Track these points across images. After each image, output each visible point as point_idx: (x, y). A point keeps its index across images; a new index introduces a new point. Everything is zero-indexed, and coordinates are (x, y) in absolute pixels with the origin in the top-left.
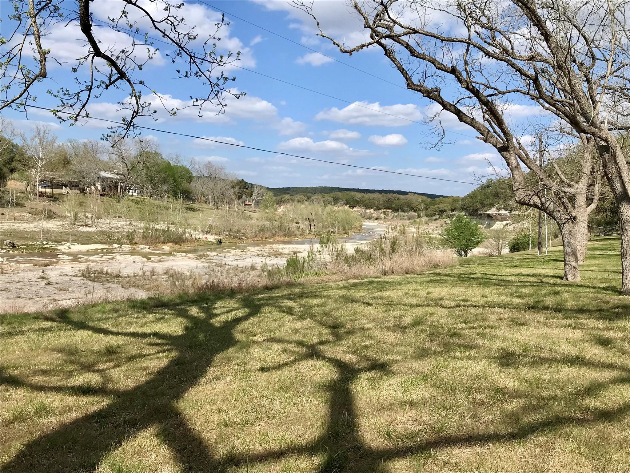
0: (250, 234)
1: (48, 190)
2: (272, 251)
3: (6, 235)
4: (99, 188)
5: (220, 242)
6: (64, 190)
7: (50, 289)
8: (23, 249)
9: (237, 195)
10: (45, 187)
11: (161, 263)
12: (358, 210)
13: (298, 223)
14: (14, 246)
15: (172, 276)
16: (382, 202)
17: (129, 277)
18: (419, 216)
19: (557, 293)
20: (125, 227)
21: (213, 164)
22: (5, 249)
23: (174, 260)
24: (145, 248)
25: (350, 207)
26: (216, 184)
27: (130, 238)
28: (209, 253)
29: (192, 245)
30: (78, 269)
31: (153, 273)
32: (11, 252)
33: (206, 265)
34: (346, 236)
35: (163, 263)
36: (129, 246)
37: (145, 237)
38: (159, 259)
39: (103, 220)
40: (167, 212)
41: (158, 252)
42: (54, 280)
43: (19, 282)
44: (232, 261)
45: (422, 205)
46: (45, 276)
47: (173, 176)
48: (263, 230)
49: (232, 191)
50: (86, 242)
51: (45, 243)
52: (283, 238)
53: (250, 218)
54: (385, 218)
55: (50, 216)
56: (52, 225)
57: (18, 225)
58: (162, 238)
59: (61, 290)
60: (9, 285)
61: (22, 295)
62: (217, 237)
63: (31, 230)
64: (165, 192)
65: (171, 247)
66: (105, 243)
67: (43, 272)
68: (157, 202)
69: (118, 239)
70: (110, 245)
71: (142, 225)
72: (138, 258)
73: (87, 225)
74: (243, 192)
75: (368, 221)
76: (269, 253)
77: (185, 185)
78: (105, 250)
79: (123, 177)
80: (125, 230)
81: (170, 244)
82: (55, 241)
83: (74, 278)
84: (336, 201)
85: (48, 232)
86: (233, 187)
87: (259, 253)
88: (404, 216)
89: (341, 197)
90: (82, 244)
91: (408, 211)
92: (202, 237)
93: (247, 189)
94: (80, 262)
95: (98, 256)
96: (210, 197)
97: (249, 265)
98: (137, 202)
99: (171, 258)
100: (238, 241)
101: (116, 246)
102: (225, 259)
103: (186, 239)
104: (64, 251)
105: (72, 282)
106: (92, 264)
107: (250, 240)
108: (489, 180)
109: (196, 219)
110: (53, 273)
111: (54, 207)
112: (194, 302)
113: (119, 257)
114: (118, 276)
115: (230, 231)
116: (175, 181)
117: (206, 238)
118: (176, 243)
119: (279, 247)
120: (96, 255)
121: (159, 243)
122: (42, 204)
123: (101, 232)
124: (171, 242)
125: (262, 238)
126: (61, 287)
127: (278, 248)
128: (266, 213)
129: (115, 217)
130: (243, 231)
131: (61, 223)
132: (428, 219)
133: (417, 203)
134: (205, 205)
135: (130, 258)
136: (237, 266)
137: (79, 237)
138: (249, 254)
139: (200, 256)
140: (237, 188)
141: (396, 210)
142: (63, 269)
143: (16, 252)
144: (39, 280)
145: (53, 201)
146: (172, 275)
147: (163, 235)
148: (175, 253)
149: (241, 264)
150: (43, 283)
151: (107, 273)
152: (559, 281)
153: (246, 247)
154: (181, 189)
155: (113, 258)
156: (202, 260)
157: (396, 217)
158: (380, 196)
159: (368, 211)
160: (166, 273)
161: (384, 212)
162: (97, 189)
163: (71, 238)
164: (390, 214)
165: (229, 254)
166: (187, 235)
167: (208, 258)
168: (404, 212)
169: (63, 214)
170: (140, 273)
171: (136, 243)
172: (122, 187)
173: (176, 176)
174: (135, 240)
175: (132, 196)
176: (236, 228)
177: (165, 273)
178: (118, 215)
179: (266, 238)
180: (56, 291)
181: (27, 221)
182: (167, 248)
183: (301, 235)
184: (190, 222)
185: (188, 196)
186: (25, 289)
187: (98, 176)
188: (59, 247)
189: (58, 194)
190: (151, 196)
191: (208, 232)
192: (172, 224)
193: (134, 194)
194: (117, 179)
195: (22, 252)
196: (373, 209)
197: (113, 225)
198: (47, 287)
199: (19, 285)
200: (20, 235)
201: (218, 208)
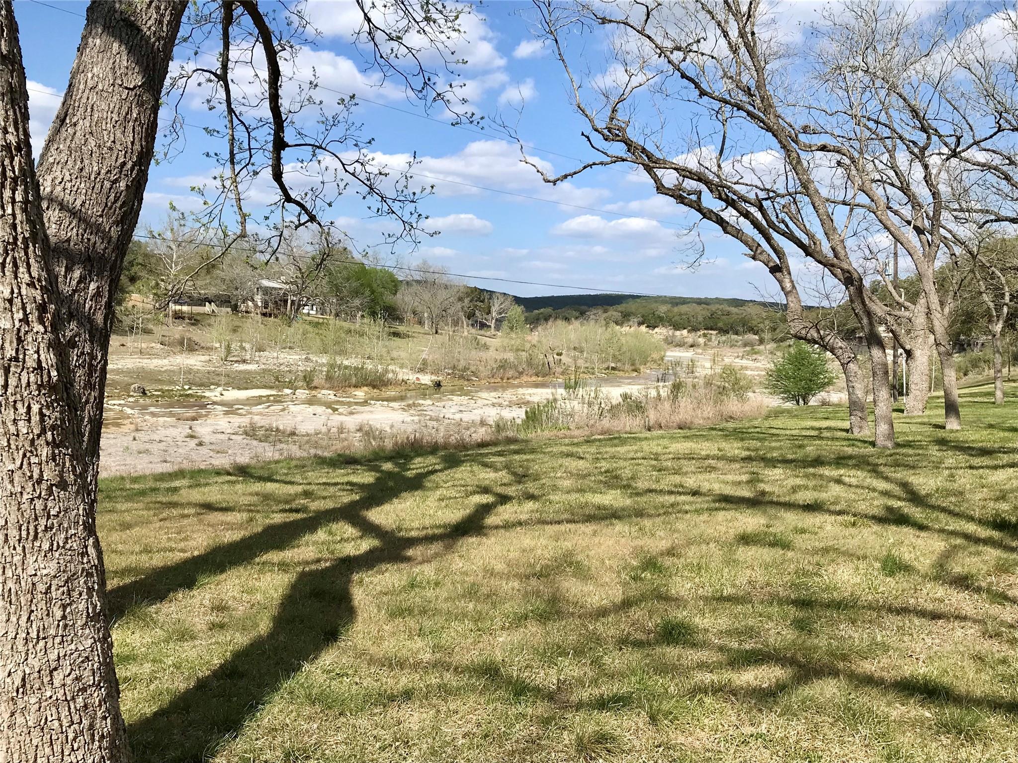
0: (484, 372)
1: (185, 308)
2: (514, 398)
3: (132, 377)
4: (260, 304)
5: (438, 385)
6: (208, 308)
7: (204, 450)
8: (158, 396)
9: (465, 312)
10: (181, 304)
11: (353, 416)
12: (661, 332)
13: (560, 354)
14: (144, 393)
15: (367, 434)
16: (700, 319)
17: (308, 435)
18: (761, 341)
19: (800, 447)
20: (300, 363)
21: (431, 264)
22: (132, 396)
23: (371, 412)
24: (328, 395)
25: (647, 327)
26: (434, 295)
27: (308, 381)
28: (421, 402)
29: (397, 389)
30: (237, 425)
31: (341, 430)
32: (141, 401)
33: (416, 418)
34: (635, 374)
35: (355, 416)
36: (307, 392)
37: (329, 378)
38: (349, 410)
39: (266, 353)
40: (361, 340)
41: (348, 400)
42: (206, 439)
43: (160, 441)
44: (454, 414)
45: (767, 322)
46: (193, 434)
47: (370, 286)
48: (503, 365)
49: (459, 305)
50: (245, 385)
51: (186, 387)
52: (534, 378)
53: (486, 347)
54: (705, 344)
55: (191, 347)
56: (195, 361)
57: (146, 361)
58: (354, 380)
59: (218, 452)
60: (148, 446)
61: (168, 459)
62: (434, 378)
63: (165, 368)
64: (358, 309)
65: (366, 393)
66: (271, 388)
67: (191, 428)
68: (346, 325)
69: (290, 382)
70: (279, 391)
71: (324, 361)
72: (320, 409)
73: (244, 361)
74: (476, 306)
75: (677, 349)
76: (510, 402)
77: (388, 298)
78: (272, 398)
79: (294, 287)
80: (300, 368)
81: (366, 389)
82: (201, 385)
83: (233, 437)
84: (626, 317)
85: (189, 371)
86: (460, 299)
87: (495, 401)
88: (737, 342)
89: (634, 310)
90: (239, 389)
91: (745, 332)
92: (412, 377)
93: (482, 301)
94: (241, 415)
95: (263, 406)
96: (426, 315)
97: (478, 419)
98: (317, 325)
99: (367, 408)
100: (466, 383)
101: (287, 391)
102: (444, 410)
103: (389, 380)
104: (215, 399)
105: (231, 442)
106: (256, 418)
107: (483, 382)
108: (874, 282)
109: (403, 349)
110: (203, 429)
111: (196, 334)
112: (389, 458)
113: (293, 408)
114: (293, 434)
115: (454, 368)
116: (373, 292)
117: (418, 379)
118: (374, 387)
119: (527, 392)
120: (260, 404)
121: (350, 387)
122: (178, 330)
123: (264, 371)
124: (367, 386)
125: (502, 379)
126: (218, 448)
127: (524, 394)
128: (512, 338)
129: (284, 348)
130: (473, 368)
131: (207, 358)
132: (775, 345)
133: (759, 320)
134: (417, 328)
135: (308, 409)
136: (461, 420)
137: (234, 378)
138: (480, 402)
139: (409, 406)
140: (467, 301)
141: (723, 331)
142: (216, 424)
143: (148, 401)
144: (188, 439)
145: (193, 324)
146: (367, 432)
147: (356, 375)
148: (372, 402)
149: (467, 417)
150: (192, 443)
151: (278, 430)
152: (844, 434)
153: (477, 392)
154: (382, 304)
155: (283, 410)
156: (411, 412)
157: (724, 343)
158: (698, 308)
159: (678, 333)
160: (360, 430)
161: (705, 335)
162: (256, 306)
163: (223, 380)
164: (713, 338)
165: (450, 402)
166: (390, 375)
167: (419, 408)
168: (737, 334)
169: (209, 345)
170: (324, 429)
171: (316, 388)
172: (293, 302)
173: (375, 286)
174: (315, 384)
175: (308, 314)
176: (462, 364)
177: (358, 430)
178: (289, 345)
179: (508, 379)
180: (212, 454)
181: (157, 356)
182: (360, 394)
183: (563, 373)
184: (395, 354)
185: (392, 314)
186: (171, 450)
187: (257, 286)
188: (207, 394)
189: (199, 314)
190: (337, 315)
191: (421, 370)
192: (369, 358)
193: (311, 312)
194: (286, 290)
195: (157, 401)
196: (686, 331)
197: (281, 361)
198: (199, 448)
199: (162, 446)
200: (153, 376)
201: (437, 332)
